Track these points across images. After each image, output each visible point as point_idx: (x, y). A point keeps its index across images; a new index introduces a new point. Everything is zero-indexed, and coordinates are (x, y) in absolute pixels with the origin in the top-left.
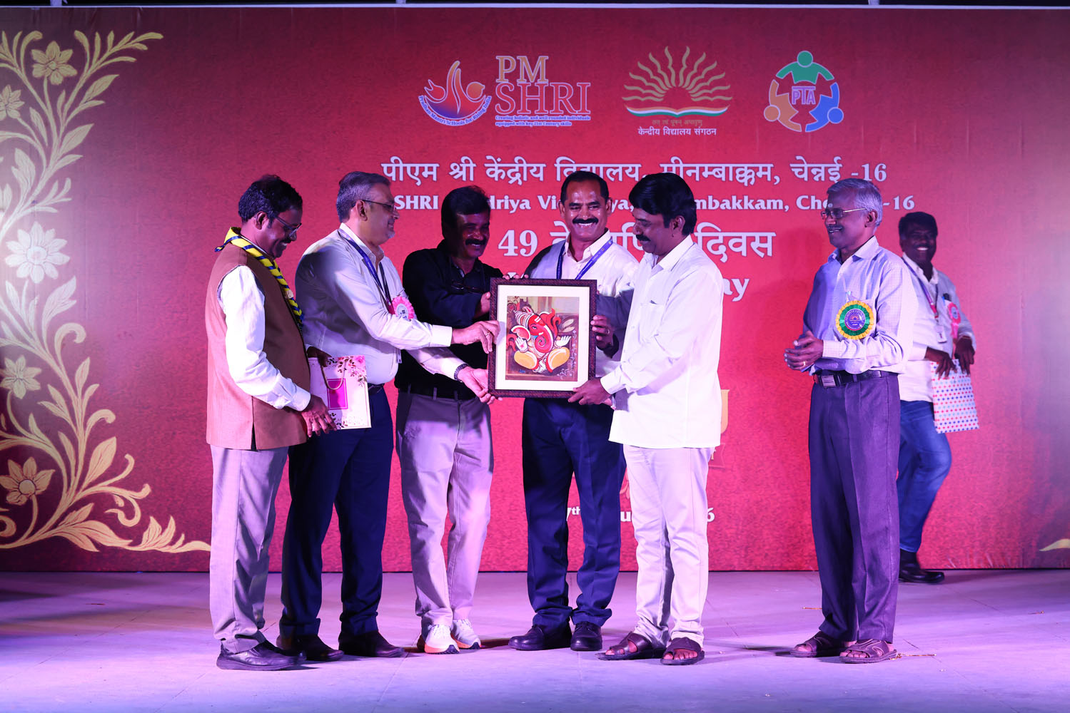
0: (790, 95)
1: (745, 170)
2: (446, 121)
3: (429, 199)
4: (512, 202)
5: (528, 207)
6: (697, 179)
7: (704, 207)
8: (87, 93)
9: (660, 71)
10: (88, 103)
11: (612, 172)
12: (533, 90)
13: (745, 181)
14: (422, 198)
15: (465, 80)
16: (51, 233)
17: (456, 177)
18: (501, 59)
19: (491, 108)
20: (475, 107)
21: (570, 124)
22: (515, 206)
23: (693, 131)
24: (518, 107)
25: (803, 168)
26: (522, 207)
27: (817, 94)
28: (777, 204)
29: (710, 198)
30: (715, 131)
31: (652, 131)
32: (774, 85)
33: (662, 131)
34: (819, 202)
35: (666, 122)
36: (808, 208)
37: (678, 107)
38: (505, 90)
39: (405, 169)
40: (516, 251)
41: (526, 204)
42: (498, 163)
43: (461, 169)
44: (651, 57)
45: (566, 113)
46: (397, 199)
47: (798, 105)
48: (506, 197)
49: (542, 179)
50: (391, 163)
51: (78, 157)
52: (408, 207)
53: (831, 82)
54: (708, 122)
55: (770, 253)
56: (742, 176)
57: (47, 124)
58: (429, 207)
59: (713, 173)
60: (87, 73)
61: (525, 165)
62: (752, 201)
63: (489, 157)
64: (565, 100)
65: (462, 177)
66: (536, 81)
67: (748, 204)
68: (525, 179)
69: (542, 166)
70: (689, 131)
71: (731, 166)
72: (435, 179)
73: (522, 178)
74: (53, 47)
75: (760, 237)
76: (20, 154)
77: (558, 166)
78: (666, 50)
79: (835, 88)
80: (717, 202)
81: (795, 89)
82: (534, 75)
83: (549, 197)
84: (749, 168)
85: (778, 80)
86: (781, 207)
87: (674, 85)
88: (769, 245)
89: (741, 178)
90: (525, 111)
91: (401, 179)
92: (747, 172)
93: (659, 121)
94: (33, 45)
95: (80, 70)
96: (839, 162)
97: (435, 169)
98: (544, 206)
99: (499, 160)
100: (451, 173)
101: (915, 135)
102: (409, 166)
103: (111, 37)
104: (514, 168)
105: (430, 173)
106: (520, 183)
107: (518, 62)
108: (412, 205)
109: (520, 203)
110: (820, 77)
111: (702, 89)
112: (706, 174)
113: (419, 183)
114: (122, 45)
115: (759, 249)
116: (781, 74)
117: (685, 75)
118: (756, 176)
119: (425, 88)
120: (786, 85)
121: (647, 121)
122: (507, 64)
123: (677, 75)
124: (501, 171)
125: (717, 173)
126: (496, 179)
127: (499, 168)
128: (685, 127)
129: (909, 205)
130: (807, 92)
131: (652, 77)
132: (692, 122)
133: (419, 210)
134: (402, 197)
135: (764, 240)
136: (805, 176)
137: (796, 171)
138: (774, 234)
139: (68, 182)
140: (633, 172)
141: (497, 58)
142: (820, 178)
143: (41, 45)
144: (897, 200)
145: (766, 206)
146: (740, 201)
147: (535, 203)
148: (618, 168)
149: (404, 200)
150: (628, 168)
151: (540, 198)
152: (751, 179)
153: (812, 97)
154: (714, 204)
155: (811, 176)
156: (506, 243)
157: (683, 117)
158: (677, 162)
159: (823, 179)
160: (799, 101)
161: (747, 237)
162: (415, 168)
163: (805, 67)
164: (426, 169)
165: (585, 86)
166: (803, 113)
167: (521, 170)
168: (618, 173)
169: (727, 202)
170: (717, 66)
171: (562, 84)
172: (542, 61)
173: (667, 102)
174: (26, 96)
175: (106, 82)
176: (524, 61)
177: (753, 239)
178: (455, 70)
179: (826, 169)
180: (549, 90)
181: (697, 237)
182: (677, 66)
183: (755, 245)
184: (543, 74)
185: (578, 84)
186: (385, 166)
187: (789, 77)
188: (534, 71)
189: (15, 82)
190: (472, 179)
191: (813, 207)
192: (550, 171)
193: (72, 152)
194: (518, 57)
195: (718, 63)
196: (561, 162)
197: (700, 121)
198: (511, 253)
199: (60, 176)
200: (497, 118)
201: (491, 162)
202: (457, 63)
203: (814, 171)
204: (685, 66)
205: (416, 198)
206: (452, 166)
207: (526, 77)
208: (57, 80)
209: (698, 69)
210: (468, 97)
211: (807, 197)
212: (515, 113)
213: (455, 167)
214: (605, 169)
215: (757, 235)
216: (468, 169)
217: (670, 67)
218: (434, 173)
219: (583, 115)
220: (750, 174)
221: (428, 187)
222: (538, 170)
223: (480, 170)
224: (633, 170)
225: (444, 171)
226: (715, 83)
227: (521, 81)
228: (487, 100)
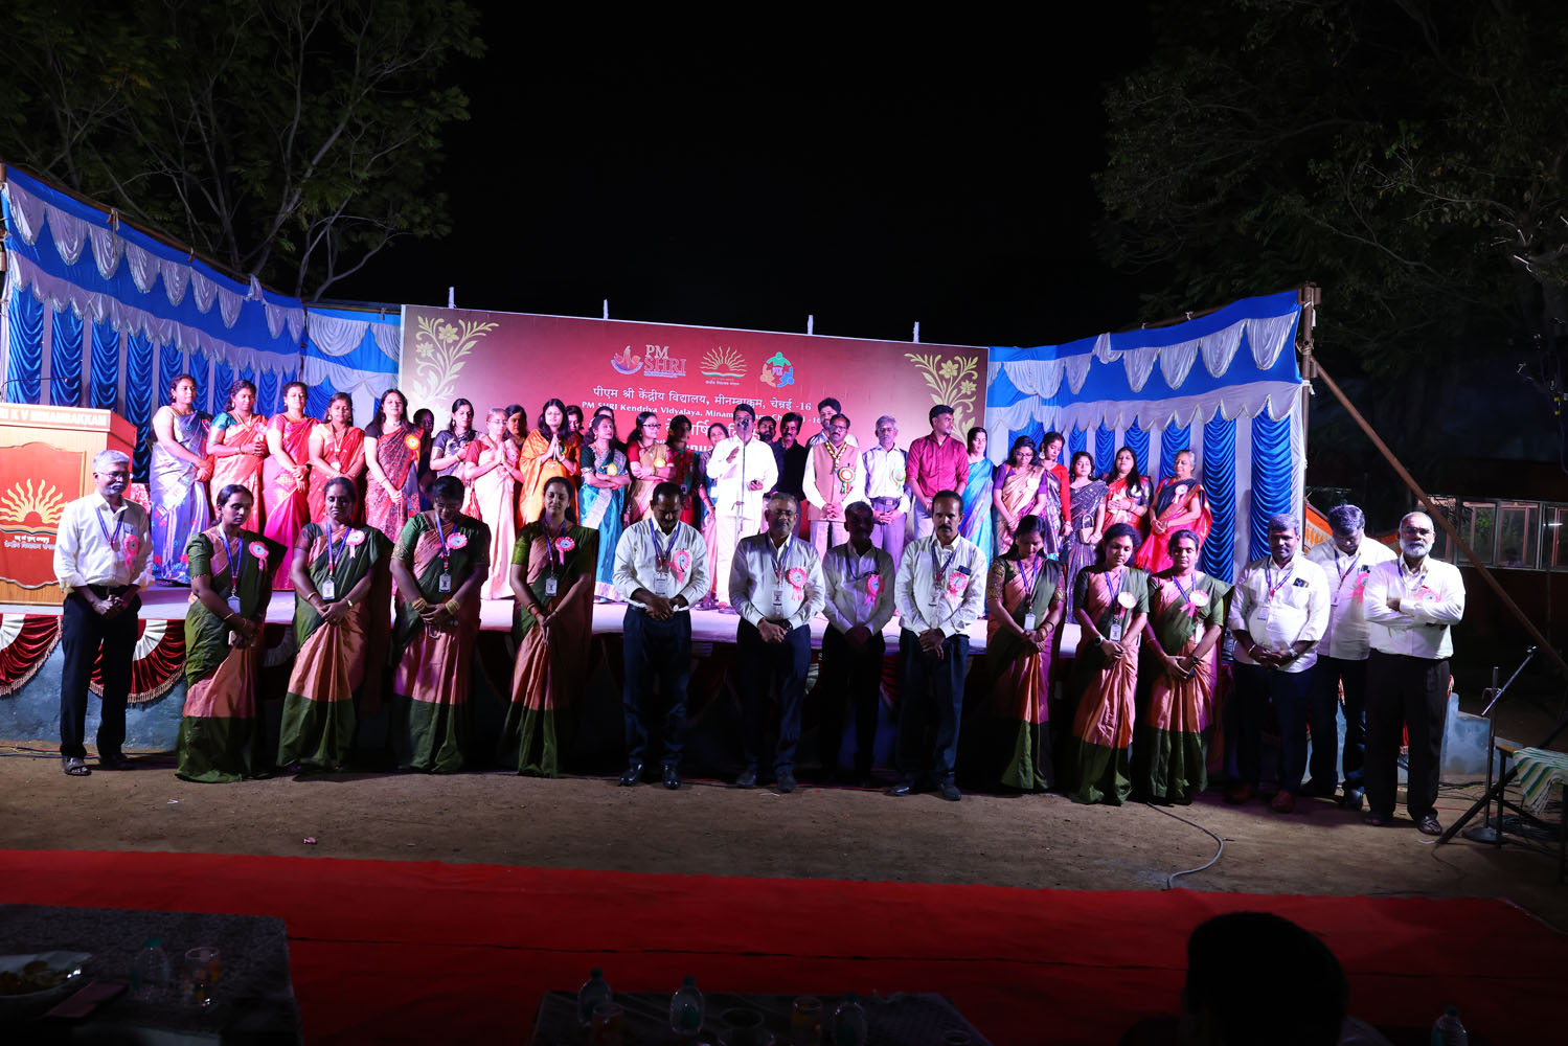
0: (772, 371)
8: (465, 348)
9: (716, 356)
10: (464, 352)
12: (661, 361)
16: (444, 409)
18: (648, 346)
19: (642, 368)
20: (636, 366)
21: (676, 377)
23: (729, 384)
24: (654, 368)
25: (775, 403)
27: (783, 371)
30: (738, 384)
31: (711, 382)
32: (765, 366)
33: (716, 383)
35: (718, 379)
37: (723, 373)
38: (649, 360)
39: (603, 391)
42: (644, 391)
43: (628, 393)
44: (713, 350)
45: (675, 372)
47: (775, 375)
49: (663, 400)
50: (597, 388)
51: (456, 376)
53: (790, 366)
54: (736, 380)
57: (444, 361)
60: (464, 339)
61: (656, 393)
63: (640, 389)
64: (675, 366)
65: (628, 397)
66: (663, 357)
68: (656, 399)
70: (727, 383)
72: (616, 396)
73: (654, 399)
74: (449, 326)
76: (431, 373)
77: (670, 394)
78: (720, 348)
79: (791, 369)
81: (774, 368)
82: (661, 355)
83: (666, 408)
85: (767, 364)
87: (722, 363)
90: (657, 369)
91: (602, 395)
94: (440, 325)
95: (461, 338)
96: (791, 401)
97: (616, 392)
100: (624, 395)
103: (475, 324)
104: (651, 394)
105: (614, 394)
106: (654, 401)
107: (655, 348)
111: (734, 365)
114: (480, 328)
116: (769, 362)
117: (727, 359)
119: (614, 357)
120: (770, 367)
121: (709, 378)
122: (651, 349)
123: (724, 359)
124: (645, 394)
126: (643, 399)
128: (726, 381)
130: (779, 370)
131: (713, 359)
137: (772, 404)
139: (453, 388)
143: (444, 325)
147: (659, 410)
148: (696, 397)
153: (781, 372)
155: (778, 406)
158: (721, 396)
162: (608, 391)
163: (779, 359)
164: (613, 392)
165: (684, 361)
166: (777, 379)
167: (654, 395)
168: (696, 400)
171: (674, 359)
172: (666, 349)
173: (719, 370)
174: (435, 347)
175: (473, 343)
176: (658, 348)
178: (628, 350)
179: (785, 404)
180: (668, 361)
182: (724, 355)
184: (666, 354)
185: (681, 360)
186: (595, 390)
187: (772, 363)
188: (663, 353)
189: (430, 341)
190: (632, 398)
192: (667, 396)
193: (456, 373)
194: (656, 346)
195: (742, 355)
199: (449, 384)
200: (645, 372)
201: (641, 391)
202: (629, 347)
204: (727, 355)
207: (659, 355)
208: (451, 341)
209: (733, 357)
210: (633, 362)
212: (653, 370)
213: (625, 392)
214: (690, 397)
216: (631, 393)
217: (721, 355)
218: (616, 394)
219: (682, 374)
221: (613, 400)
222: (662, 395)
223: (636, 394)
224: (703, 399)
225: (620, 393)
226: (740, 363)
227: (656, 357)
228: (641, 364)
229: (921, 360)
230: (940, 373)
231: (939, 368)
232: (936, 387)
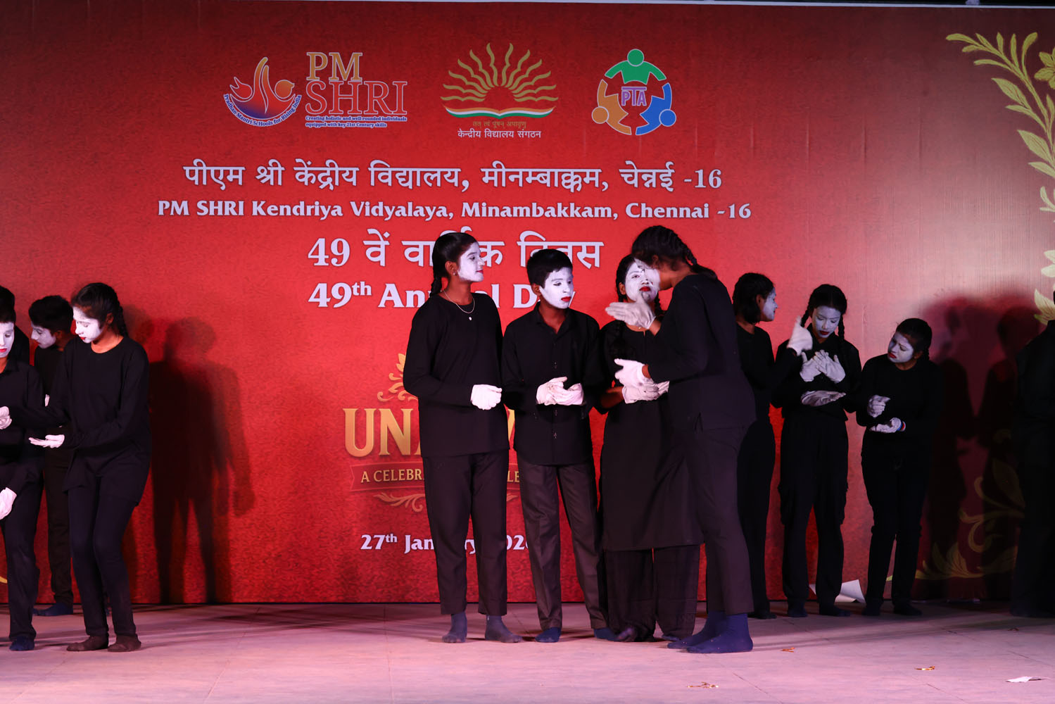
0: (620, 96)
1: (572, 175)
2: (253, 122)
3: (234, 204)
4: (323, 208)
5: (340, 214)
6: (521, 185)
7: (528, 215)
9: (481, 69)
11: (429, 177)
12: (346, 89)
13: (571, 187)
14: (227, 203)
15: (274, 78)
17: (263, 181)
18: (312, 55)
19: (301, 108)
20: (284, 106)
21: (385, 126)
22: (326, 213)
23: (516, 134)
24: (330, 107)
25: (633, 174)
26: (333, 213)
27: (648, 94)
28: (605, 211)
29: (534, 205)
30: (539, 133)
31: (472, 133)
32: (603, 86)
33: (483, 134)
34: (650, 210)
35: (488, 123)
36: (638, 216)
37: (500, 108)
38: (316, 88)
39: (208, 172)
40: (326, 260)
41: (338, 211)
42: (308, 166)
43: (269, 173)
44: (471, 53)
45: (381, 114)
46: (200, 205)
47: (628, 107)
48: (317, 203)
49: (354, 184)
50: (194, 166)
52: (212, 213)
53: (663, 82)
54: (532, 123)
55: (597, 264)
56: (568, 181)
58: (234, 213)
59: (537, 178)
61: (337, 169)
62: (578, 208)
63: (298, 160)
64: (380, 100)
65: (269, 181)
66: (349, 79)
67: (574, 212)
68: (337, 184)
69: (355, 170)
70: (511, 134)
71: (556, 171)
72: (240, 183)
73: (333, 183)
75: (587, 247)
77: (372, 170)
78: (488, 48)
79: (667, 89)
80: (541, 210)
81: (624, 90)
82: (347, 72)
83: (363, 203)
84: (575, 173)
85: (607, 79)
86: (609, 215)
87: (496, 84)
88: (596, 256)
89: (567, 184)
90: (336, 111)
91: (205, 183)
92: (573, 177)
93: (480, 123)
96: (671, 167)
97: (240, 173)
98: (357, 213)
99: (309, 163)
100: (258, 177)
101: (752, 138)
102: (213, 169)
104: (326, 172)
105: (236, 177)
106: (331, 188)
107: (330, 58)
108: (216, 211)
109: (332, 209)
110: (651, 76)
111: (526, 88)
112: (529, 179)
113: (223, 188)
115: (586, 259)
116: (610, 73)
117: (508, 74)
118: (583, 181)
119: (231, 86)
120: (615, 85)
121: (467, 123)
122: (319, 61)
123: (500, 73)
124: (311, 175)
125: (541, 179)
126: (306, 184)
127: (309, 172)
128: (507, 129)
129: (745, 213)
130: (638, 92)
131: (473, 75)
132: (515, 124)
133: (223, 216)
134: (205, 202)
135: (591, 250)
136: (635, 182)
137: (626, 177)
138: (602, 244)
140: (452, 177)
141: (308, 54)
142: (651, 184)
144: (732, 208)
145: (593, 213)
146: (566, 208)
147: (347, 209)
148: (436, 172)
149: (207, 206)
150: (447, 173)
151: (353, 204)
152: (577, 185)
153: (642, 98)
154: (538, 212)
155: (641, 182)
156: (316, 252)
157: (505, 119)
158: (499, 166)
159: (654, 185)
160: (629, 102)
161: (573, 247)
162: (219, 171)
163: (635, 66)
164: (231, 173)
166: (633, 116)
167: (333, 173)
168: (436, 178)
169: (553, 210)
170: (542, 65)
171: (376, 83)
172: (355, 58)
173: (488, 103)
176: (336, 58)
177: (580, 249)
178: (263, 67)
179: (658, 175)
180: (363, 89)
181: (520, 246)
182: (500, 64)
183: (582, 256)
184: (357, 71)
185: (394, 83)
186: (187, 169)
187: (619, 76)
188: (347, 68)
190: (280, 183)
191: (643, 215)
192: (363, 175)
194: (330, 54)
195: (543, 62)
196: (376, 166)
197: (524, 123)
198: (322, 262)
200: (308, 118)
201: (301, 165)
202: (265, 60)
203: (644, 177)
204: (508, 65)
205: (220, 203)
206: (259, 169)
207: (339, 75)
209: (522, 68)
210: (276, 96)
211: (637, 204)
212: (326, 113)
213: (262, 171)
214: (422, 174)
215: (584, 245)
216: (276, 172)
217: (492, 65)
218: (240, 177)
219: (399, 116)
220: (577, 179)
221: (233, 192)
222: (351, 175)
223: (289, 174)
224: (453, 175)
225: (250, 175)
226: (540, 83)
227: (333, 79)
228: (297, 99)
229: (989, 48)
230: (1038, 76)
231: (1034, 64)
232: (1029, 112)
